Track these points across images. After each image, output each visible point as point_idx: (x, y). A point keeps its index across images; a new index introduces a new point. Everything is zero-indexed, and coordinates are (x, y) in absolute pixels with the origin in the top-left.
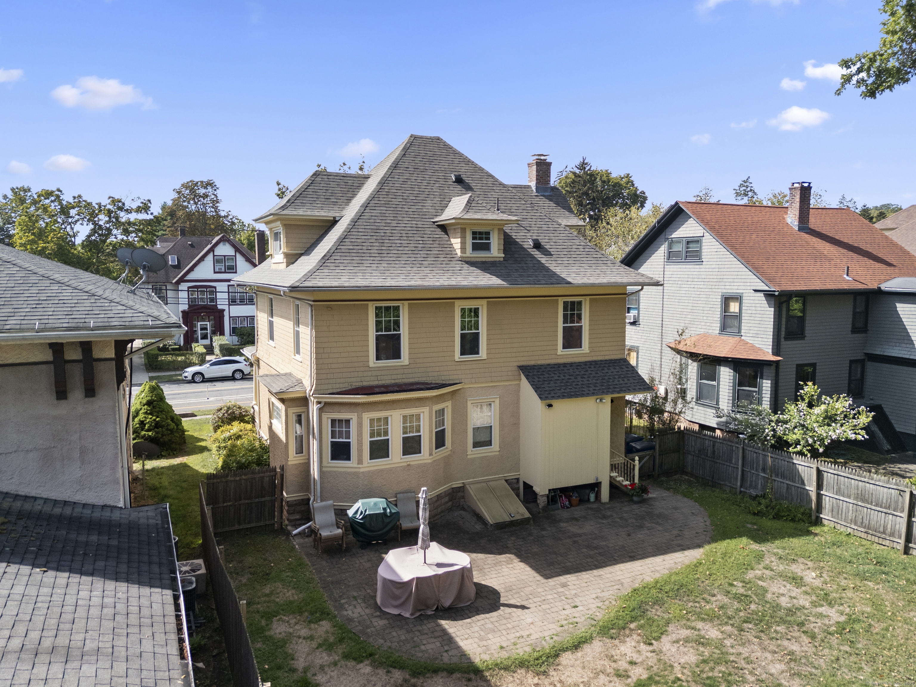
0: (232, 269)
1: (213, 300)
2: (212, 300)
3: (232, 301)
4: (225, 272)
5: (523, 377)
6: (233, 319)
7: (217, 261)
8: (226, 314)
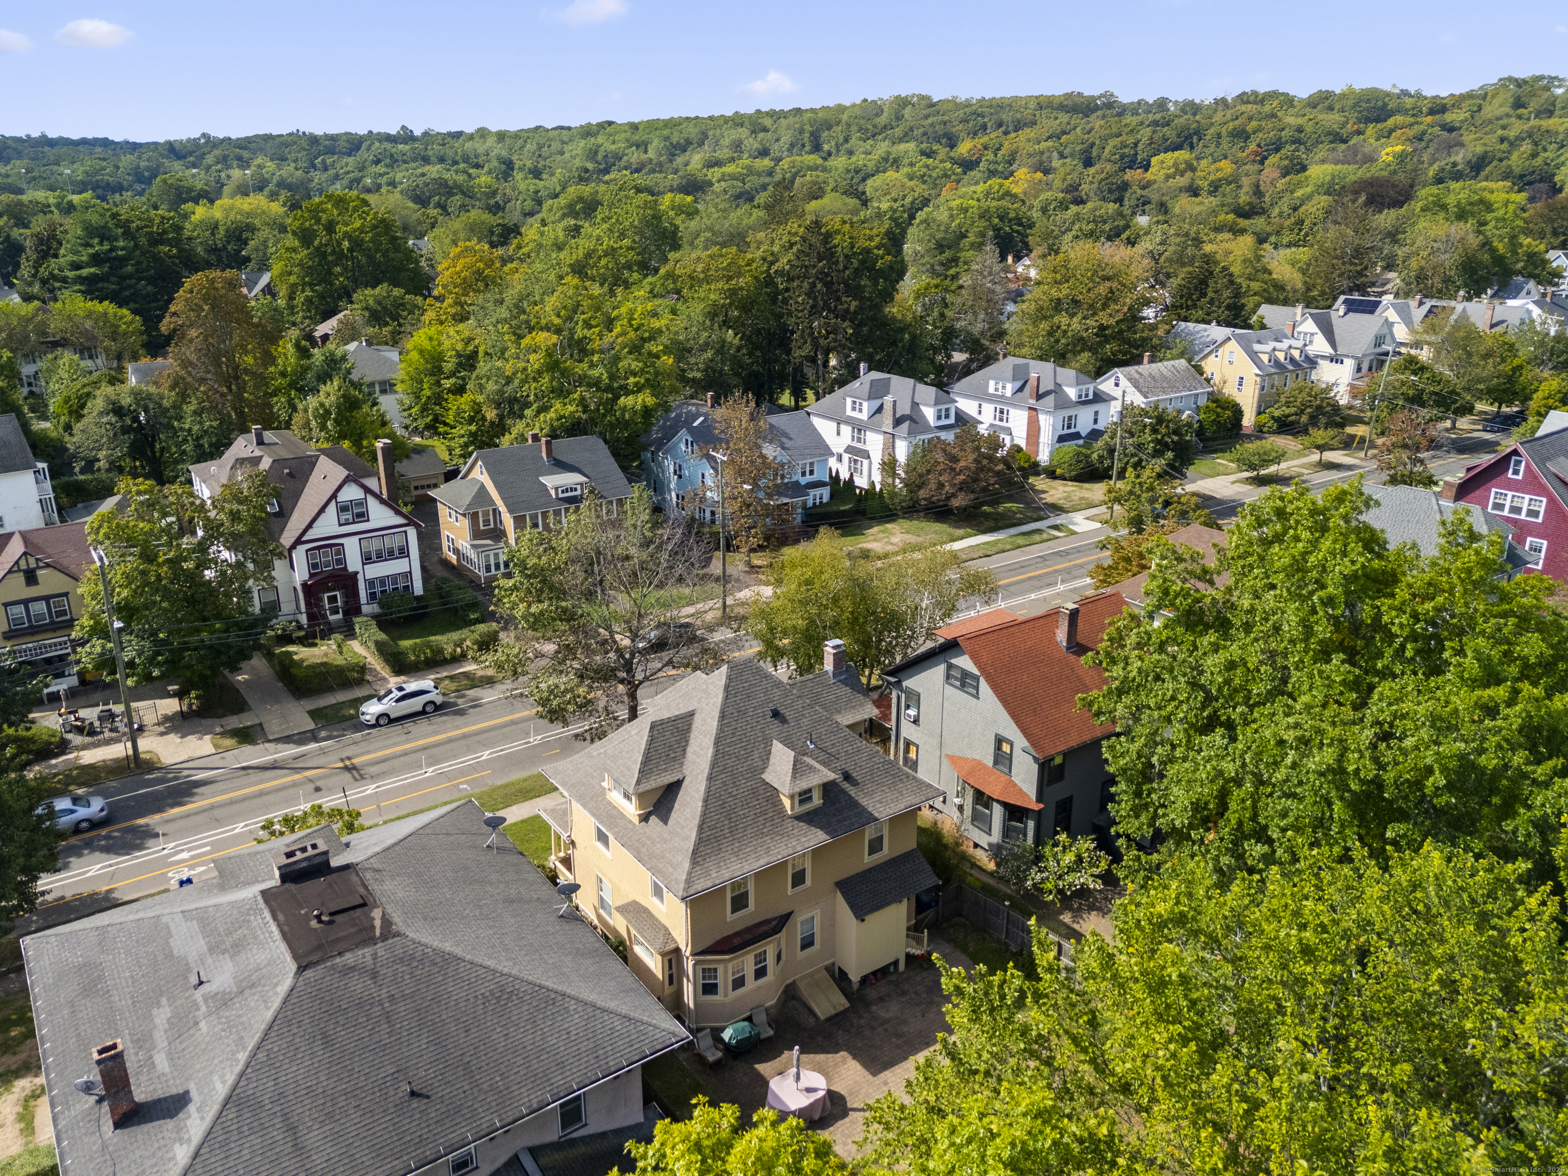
0: (363, 516)
1: (342, 561)
2: (339, 561)
3: (367, 559)
4: (354, 522)
5: (839, 894)
6: (371, 583)
7: (343, 508)
8: (360, 577)
